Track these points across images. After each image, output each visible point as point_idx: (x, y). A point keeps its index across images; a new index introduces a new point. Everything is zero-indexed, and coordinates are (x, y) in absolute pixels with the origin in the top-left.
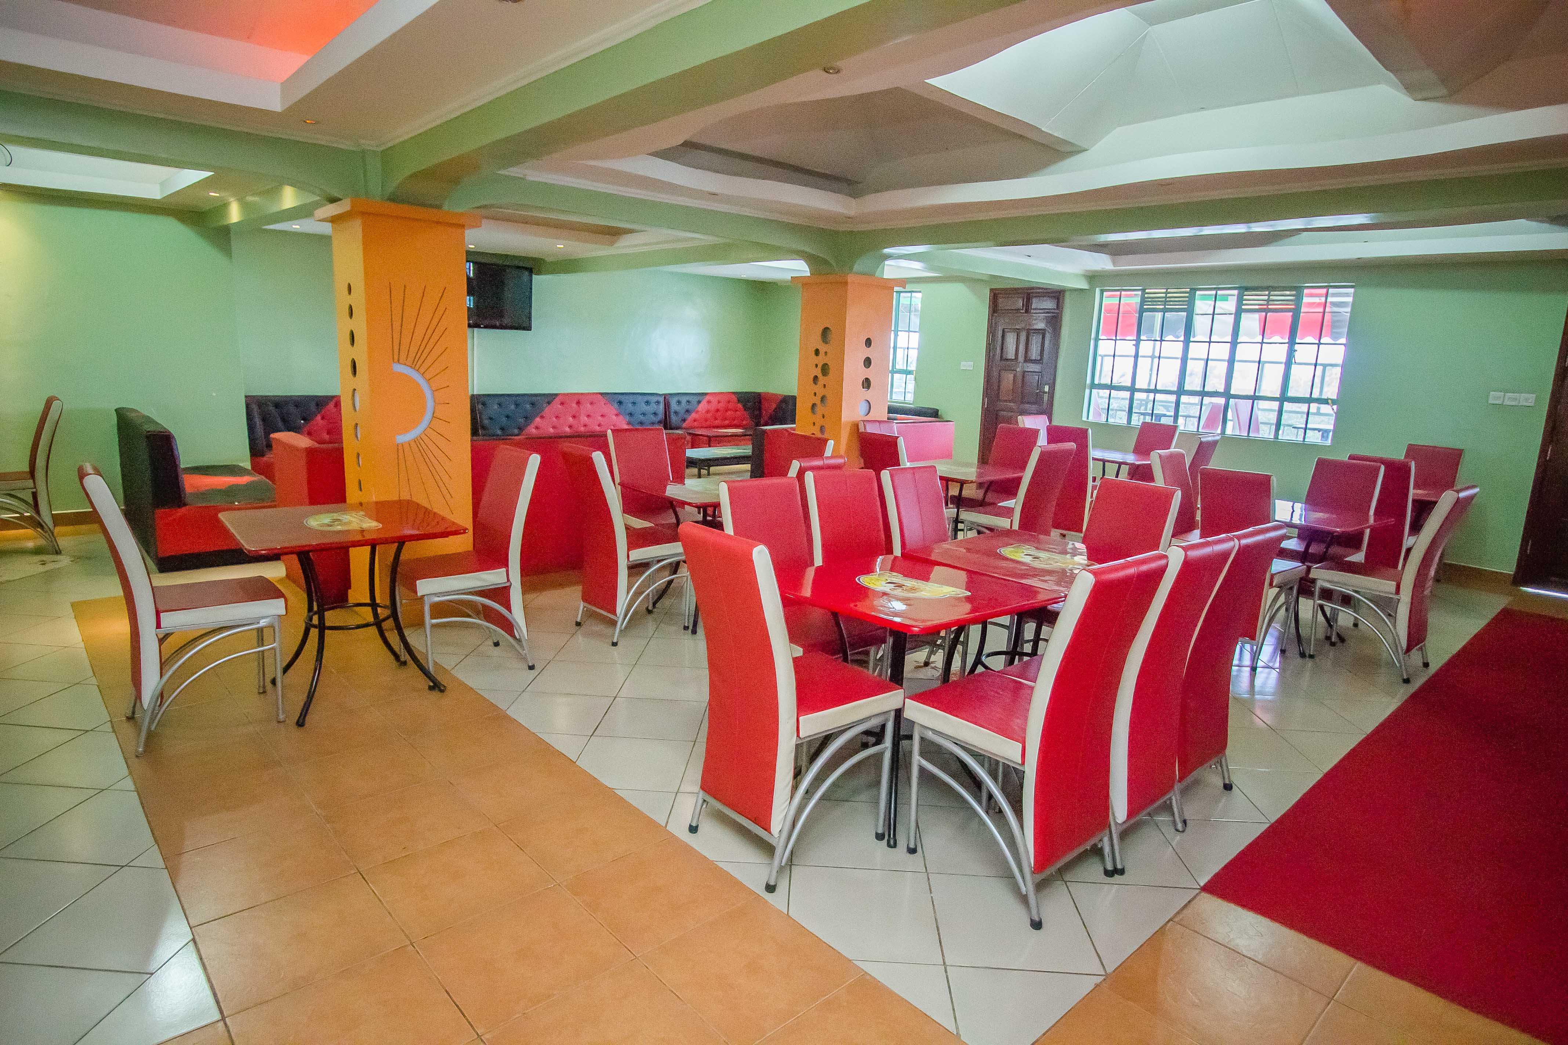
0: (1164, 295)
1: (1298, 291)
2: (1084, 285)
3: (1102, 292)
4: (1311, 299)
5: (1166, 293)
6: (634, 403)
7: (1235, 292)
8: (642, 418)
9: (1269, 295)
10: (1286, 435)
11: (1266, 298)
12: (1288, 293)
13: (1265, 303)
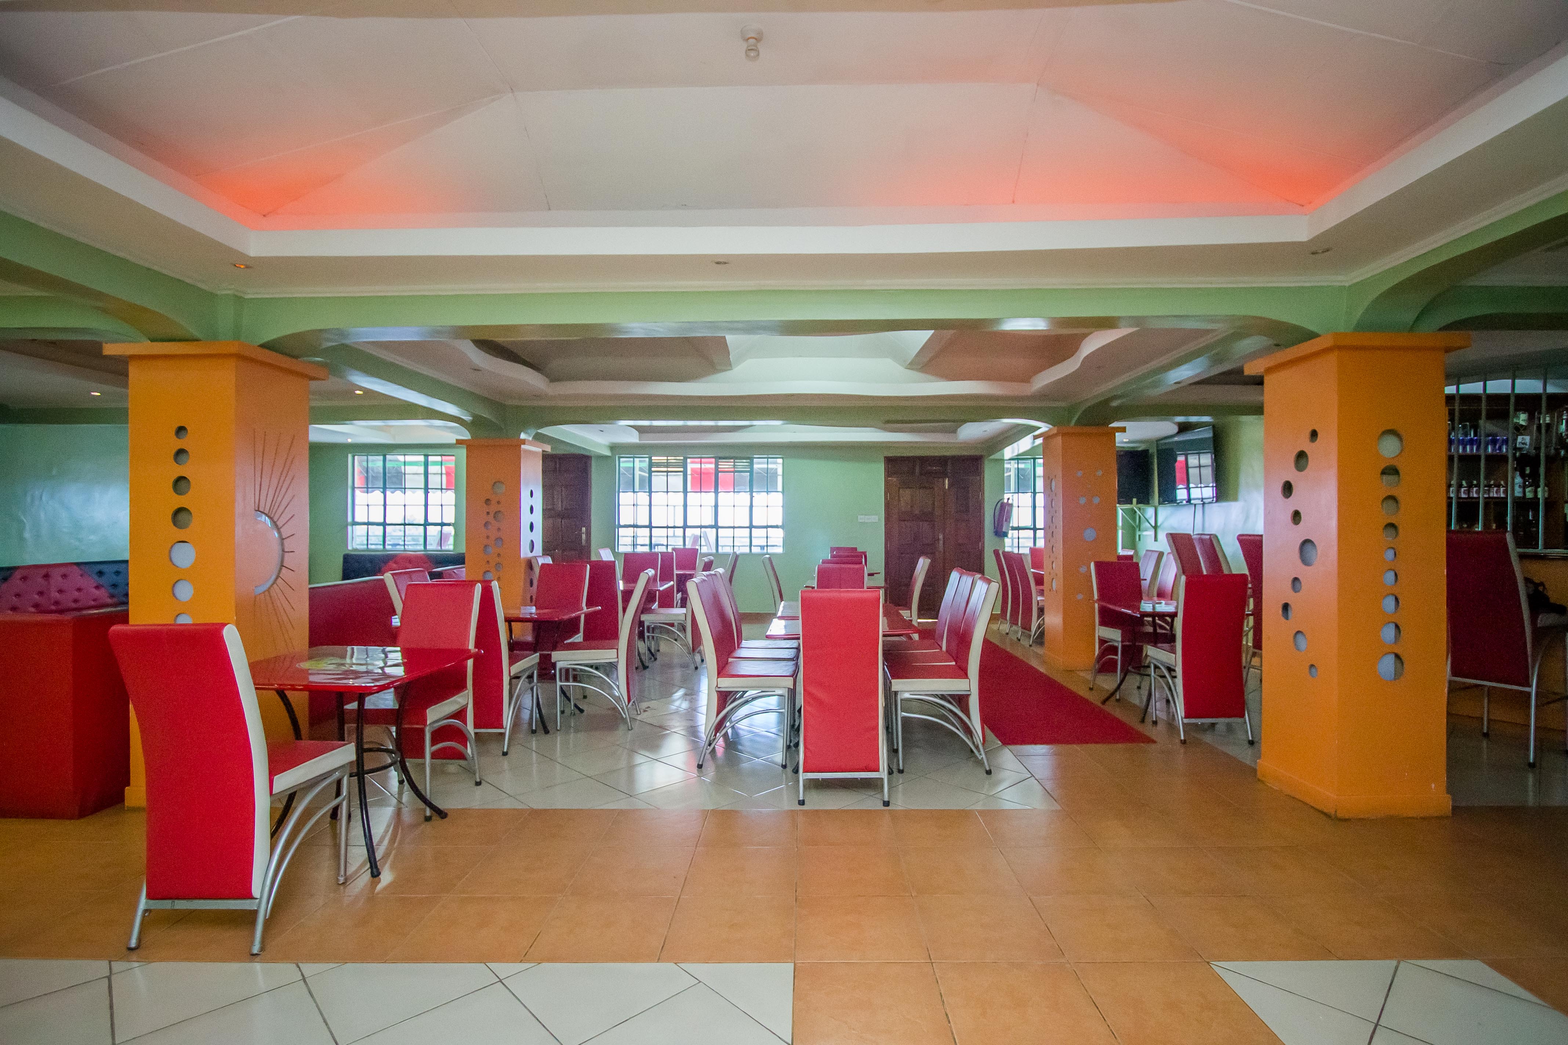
0: (666, 461)
1: (751, 459)
2: (608, 453)
3: (619, 458)
4: (759, 465)
5: (667, 460)
6: (64, 576)
7: (713, 460)
8: (76, 594)
9: (734, 462)
10: (755, 550)
11: (733, 464)
12: (745, 461)
13: (732, 466)
